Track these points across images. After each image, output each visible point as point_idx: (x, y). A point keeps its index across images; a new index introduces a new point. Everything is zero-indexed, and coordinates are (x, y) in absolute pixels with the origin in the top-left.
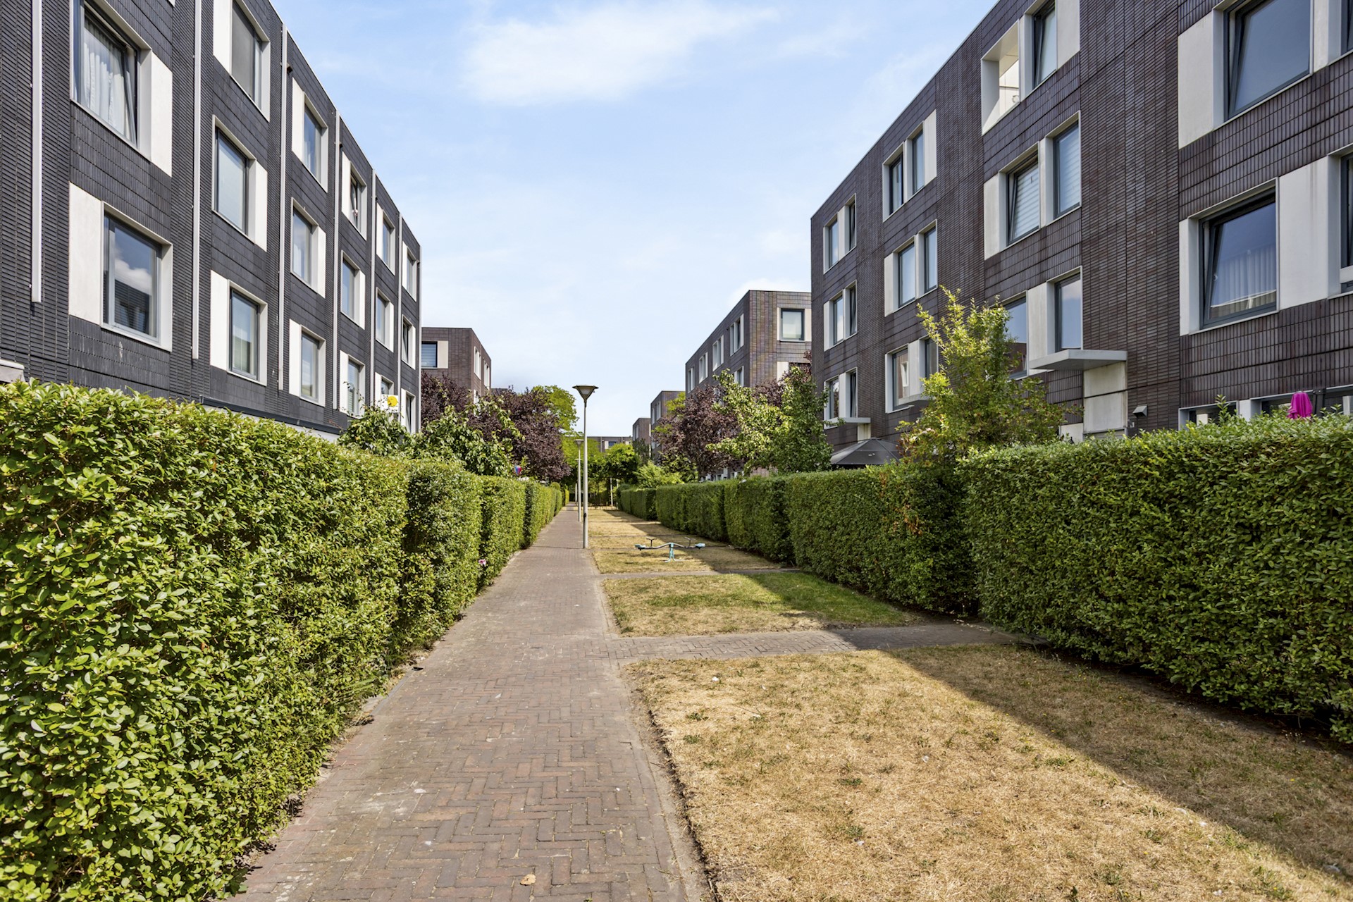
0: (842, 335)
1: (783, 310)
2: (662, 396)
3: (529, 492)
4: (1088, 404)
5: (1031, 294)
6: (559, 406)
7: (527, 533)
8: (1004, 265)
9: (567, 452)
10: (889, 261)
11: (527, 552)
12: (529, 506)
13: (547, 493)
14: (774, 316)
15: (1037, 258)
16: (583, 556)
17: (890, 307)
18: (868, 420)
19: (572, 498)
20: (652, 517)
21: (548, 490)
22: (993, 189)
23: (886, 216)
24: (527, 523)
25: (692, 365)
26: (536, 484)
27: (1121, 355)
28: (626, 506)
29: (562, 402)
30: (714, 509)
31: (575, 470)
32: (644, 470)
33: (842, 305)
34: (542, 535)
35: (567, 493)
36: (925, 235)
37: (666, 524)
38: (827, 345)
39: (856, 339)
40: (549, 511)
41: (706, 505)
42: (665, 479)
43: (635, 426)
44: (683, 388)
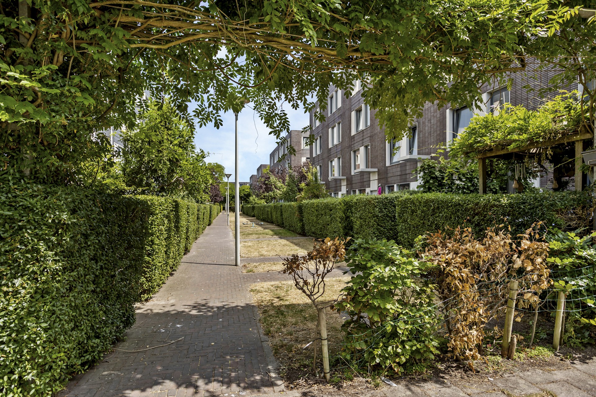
0: (318, 153)
1: (304, 138)
2: (261, 167)
3: (211, 207)
4: (371, 182)
5: (361, 148)
6: (218, 171)
7: (210, 221)
8: (356, 138)
9: (222, 190)
10: (330, 130)
11: (210, 226)
12: (211, 212)
13: (216, 207)
14: (300, 140)
15: (361, 139)
16: (228, 227)
17: (330, 146)
18: (324, 183)
19: (224, 209)
20: (254, 216)
21: (215, 206)
22: (353, 114)
23: (329, 115)
24: (210, 218)
25: (272, 155)
26: (213, 205)
27: (376, 170)
28: (245, 212)
29: (219, 169)
30: (269, 213)
31: (225, 198)
32: (251, 198)
33: (318, 141)
34: (214, 222)
35: (222, 207)
36: (339, 124)
37: (258, 219)
38: (314, 156)
39: (322, 154)
40: (216, 214)
41: (268, 211)
42: (259, 202)
43: (251, 178)
44: (269, 164)
